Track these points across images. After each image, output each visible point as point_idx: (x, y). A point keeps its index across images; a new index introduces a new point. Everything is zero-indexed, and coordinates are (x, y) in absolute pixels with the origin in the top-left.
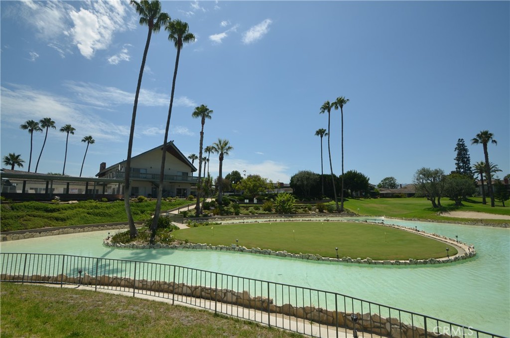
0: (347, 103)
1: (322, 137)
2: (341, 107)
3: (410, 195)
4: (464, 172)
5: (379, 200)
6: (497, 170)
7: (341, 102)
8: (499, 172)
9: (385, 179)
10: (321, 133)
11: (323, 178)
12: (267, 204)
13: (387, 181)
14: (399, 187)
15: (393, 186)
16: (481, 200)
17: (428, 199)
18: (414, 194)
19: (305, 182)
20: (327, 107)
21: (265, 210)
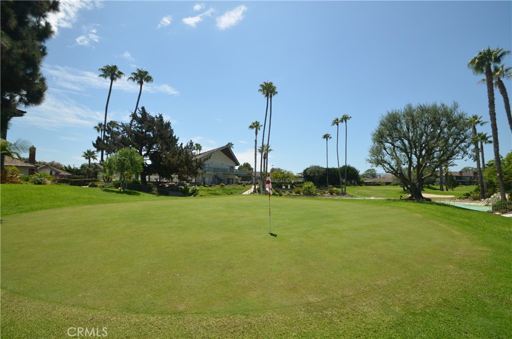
0: (350, 119)
1: (327, 140)
2: (346, 122)
3: (388, 184)
4: (429, 166)
5: (364, 187)
6: (454, 165)
7: (345, 118)
8: (455, 166)
9: (368, 171)
10: (326, 137)
11: (328, 170)
12: (297, 189)
13: (369, 172)
14: (379, 177)
15: (374, 176)
16: (439, 187)
17: (401, 187)
18: (391, 183)
19: (317, 174)
20: (336, 122)
21: (296, 193)
